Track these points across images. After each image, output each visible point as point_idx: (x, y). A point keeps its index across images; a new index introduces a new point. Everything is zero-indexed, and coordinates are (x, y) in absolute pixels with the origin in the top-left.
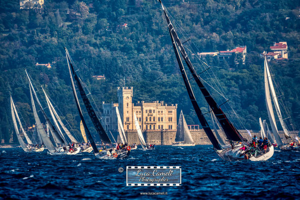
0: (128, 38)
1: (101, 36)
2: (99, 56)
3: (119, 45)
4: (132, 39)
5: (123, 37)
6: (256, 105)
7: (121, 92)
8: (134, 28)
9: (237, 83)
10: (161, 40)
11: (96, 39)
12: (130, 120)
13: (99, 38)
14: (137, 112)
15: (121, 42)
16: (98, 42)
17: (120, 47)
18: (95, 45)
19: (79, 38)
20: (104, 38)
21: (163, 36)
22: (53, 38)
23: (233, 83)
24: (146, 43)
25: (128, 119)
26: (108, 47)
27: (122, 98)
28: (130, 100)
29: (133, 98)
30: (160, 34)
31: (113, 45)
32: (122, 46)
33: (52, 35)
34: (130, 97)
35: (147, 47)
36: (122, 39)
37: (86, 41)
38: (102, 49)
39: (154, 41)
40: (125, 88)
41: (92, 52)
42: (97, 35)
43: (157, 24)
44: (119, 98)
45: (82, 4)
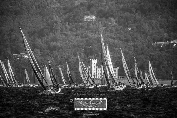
0: (129, 35)
1: (117, 34)
2: (114, 44)
3: (124, 38)
4: (131, 35)
5: (127, 34)
7: (91, 61)
8: (133, 30)
9: (150, 57)
10: (144, 36)
11: (114, 35)
12: (96, 74)
13: (116, 35)
14: (99, 70)
15: (125, 37)
16: (115, 37)
17: (124, 39)
18: (113, 38)
19: (107, 35)
20: (118, 35)
21: (146, 34)
22: (95, 35)
23: (148, 57)
24: (136, 38)
25: (94, 73)
26: (119, 39)
27: (92, 64)
28: (96, 65)
30: (145, 33)
31: (121, 38)
32: (126, 39)
33: (95, 33)
34: (95, 63)
35: (137, 39)
36: (126, 36)
37: (110, 36)
38: (116, 40)
39: (141, 36)
40: (93, 60)
41: (110, 42)
42: (116, 34)
43: (143, 28)
44: (91, 64)
45: (112, 19)
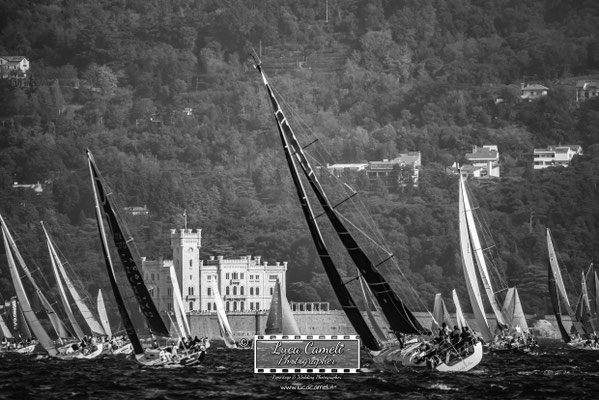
0: (193, 136)
1: (140, 132)
3: (176, 148)
4: (200, 136)
5: (183, 133)
6: (438, 264)
7: (178, 238)
8: (205, 117)
9: (402, 222)
10: (257, 140)
11: (130, 137)
12: (196, 292)
13: (136, 135)
14: (209, 277)
15: (179, 144)
16: (135, 143)
17: (176, 152)
18: (128, 149)
19: (97, 135)
20: (146, 135)
21: (261, 131)
22: (47, 135)
23: (395, 222)
24: (227, 146)
25: (191, 290)
26: (154, 153)
27: (180, 250)
28: (196, 253)
29: (201, 250)
30: (256, 129)
31: (163, 149)
32: (181, 150)
33: (45, 130)
34: (195, 248)
35: (230, 152)
36: (181, 138)
37: (111, 141)
38: (142, 156)
39: (243, 141)
40: (186, 232)
41: (123, 163)
42: (133, 130)
43: (249, 109)
44: (175, 251)
45: (105, 70)
